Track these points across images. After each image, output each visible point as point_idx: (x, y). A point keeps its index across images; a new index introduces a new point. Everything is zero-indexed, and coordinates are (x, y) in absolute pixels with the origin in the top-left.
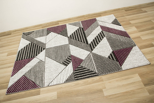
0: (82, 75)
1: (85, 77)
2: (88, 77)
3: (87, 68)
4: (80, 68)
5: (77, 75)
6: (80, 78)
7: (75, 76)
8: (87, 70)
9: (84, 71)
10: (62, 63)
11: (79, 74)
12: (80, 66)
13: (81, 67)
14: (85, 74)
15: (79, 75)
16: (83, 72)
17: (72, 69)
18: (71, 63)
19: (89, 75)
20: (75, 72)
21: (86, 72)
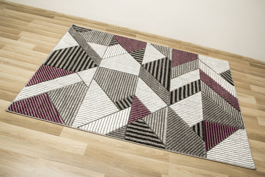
0: (139, 136)
1: (142, 141)
2: (147, 144)
3: (151, 129)
4: (140, 122)
5: (132, 132)
6: (134, 139)
7: (127, 133)
8: (150, 132)
9: (145, 131)
10: (115, 101)
11: (134, 133)
12: (142, 121)
13: (142, 123)
14: (144, 137)
15: (134, 135)
17: (128, 120)
18: (130, 108)
19: (150, 140)
20: (129, 126)
21: (148, 134)
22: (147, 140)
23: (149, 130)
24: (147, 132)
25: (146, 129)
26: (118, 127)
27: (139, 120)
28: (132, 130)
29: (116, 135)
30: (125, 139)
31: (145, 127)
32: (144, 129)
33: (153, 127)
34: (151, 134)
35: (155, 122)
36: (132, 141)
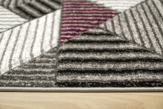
0: (105, 67)
1: (119, 78)
2: (142, 84)
3: (134, 43)
4: (96, 35)
5: (78, 61)
6: (89, 77)
7: (62, 66)
8: (135, 51)
9: (121, 51)
10: (12, 6)
11: (86, 61)
12: (100, 31)
13: (101, 34)
14: (123, 66)
15: (89, 66)
16: (112, 56)
17: (56, 34)
18: (58, 13)
19: (144, 71)
20: (64, 47)
21: (132, 55)
22: (136, 71)
23: (131, 46)
24: (128, 51)
25: (122, 46)
26: (26, 57)
27: (91, 30)
28: (75, 56)
29: (24, 78)
30: (60, 84)
31: (117, 42)
32: (115, 47)
33: (141, 38)
34: (141, 55)
35: (140, 26)
36: (83, 84)
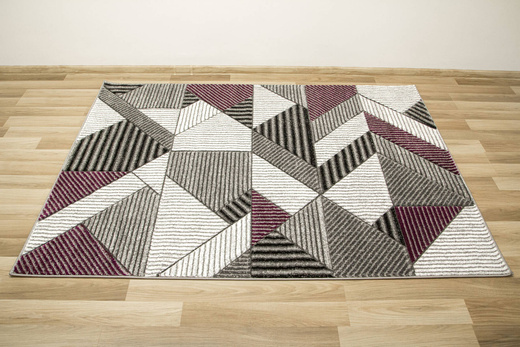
0: (278, 264)
1: (285, 272)
2: (297, 276)
3: (297, 246)
4: (273, 238)
5: (262, 260)
6: (269, 272)
7: (254, 264)
8: (297, 252)
9: (288, 252)
11: (268, 260)
12: (277, 234)
13: (277, 238)
14: (288, 264)
15: (269, 264)
16: (283, 257)
17: (249, 238)
18: (249, 215)
19: (300, 267)
20: (255, 249)
21: (294, 256)
22: (294, 268)
23: (295, 248)
24: (291, 252)
25: (289, 249)
26: (233, 258)
27: (271, 234)
28: (261, 256)
29: (234, 273)
30: (253, 276)
31: (286, 245)
32: (285, 249)
33: (301, 241)
34: (300, 256)
35: (303, 231)
36: (266, 277)
